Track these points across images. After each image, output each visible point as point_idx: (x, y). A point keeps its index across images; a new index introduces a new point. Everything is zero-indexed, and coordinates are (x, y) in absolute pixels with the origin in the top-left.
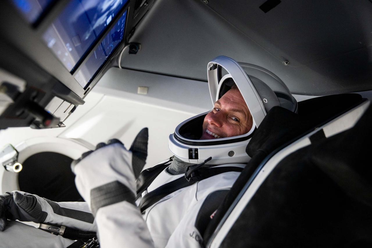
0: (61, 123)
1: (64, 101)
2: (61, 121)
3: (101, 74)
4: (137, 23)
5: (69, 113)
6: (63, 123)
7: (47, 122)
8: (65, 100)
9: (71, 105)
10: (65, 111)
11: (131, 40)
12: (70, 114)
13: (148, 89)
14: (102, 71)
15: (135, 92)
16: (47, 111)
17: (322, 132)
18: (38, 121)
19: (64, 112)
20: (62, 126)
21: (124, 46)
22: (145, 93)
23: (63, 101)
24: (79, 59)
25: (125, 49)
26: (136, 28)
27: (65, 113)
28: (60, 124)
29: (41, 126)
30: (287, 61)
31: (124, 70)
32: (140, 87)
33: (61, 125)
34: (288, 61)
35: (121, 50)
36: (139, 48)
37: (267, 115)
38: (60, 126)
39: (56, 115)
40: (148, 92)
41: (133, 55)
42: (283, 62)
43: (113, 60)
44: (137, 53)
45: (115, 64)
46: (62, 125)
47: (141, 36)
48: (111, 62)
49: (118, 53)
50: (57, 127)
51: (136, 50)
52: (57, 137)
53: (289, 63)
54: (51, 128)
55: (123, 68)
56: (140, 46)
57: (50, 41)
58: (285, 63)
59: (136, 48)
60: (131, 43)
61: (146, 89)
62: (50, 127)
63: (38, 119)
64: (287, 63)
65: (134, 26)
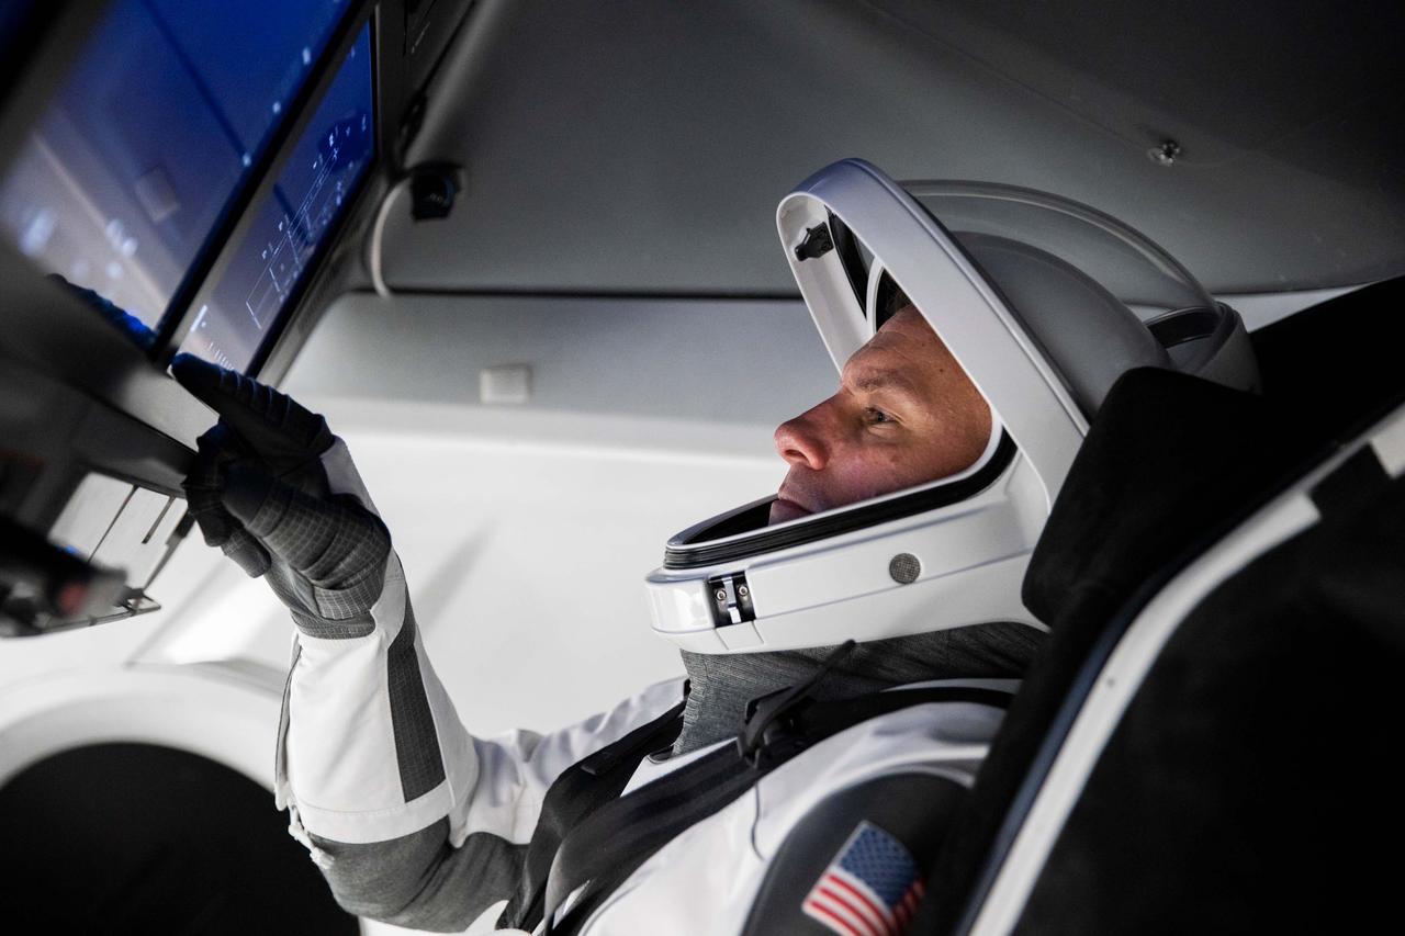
0: (139, 594)
1: (135, 488)
2: (135, 582)
3: (292, 336)
4: (430, 66)
5: (168, 543)
6: (148, 593)
7: (70, 595)
8: (138, 482)
9: (171, 501)
10: (149, 536)
11: (416, 155)
12: (172, 545)
13: (528, 372)
14: (299, 320)
15: (470, 396)
16: (63, 545)
17: (1368, 455)
18: (25, 602)
19: (145, 541)
20: (142, 606)
21: (383, 185)
22: (520, 396)
23: (130, 487)
24: (177, 277)
25: (393, 201)
26: (428, 92)
27: (150, 542)
28: (132, 601)
29: (43, 619)
30: (1172, 145)
31: (404, 300)
32: (493, 368)
33: (137, 604)
34: (1172, 142)
35: (374, 207)
36: (457, 189)
37: (1090, 434)
38: (133, 612)
39: (107, 557)
40: (530, 389)
41: (432, 227)
42: (1149, 154)
43: (343, 259)
44: (454, 213)
45: (355, 277)
46: (145, 604)
47: (458, 128)
48: (335, 271)
49: (364, 226)
50: (121, 616)
51: (445, 198)
52: (130, 664)
53: (1182, 150)
54: (93, 622)
55: (396, 291)
56: (463, 177)
57: (28, 226)
58: (1163, 157)
59: (442, 191)
60: (419, 168)
61: (521, 376)
62: (84, 617)
63: (24, 590)
64: (1169, 154)
65: (417, 86)
